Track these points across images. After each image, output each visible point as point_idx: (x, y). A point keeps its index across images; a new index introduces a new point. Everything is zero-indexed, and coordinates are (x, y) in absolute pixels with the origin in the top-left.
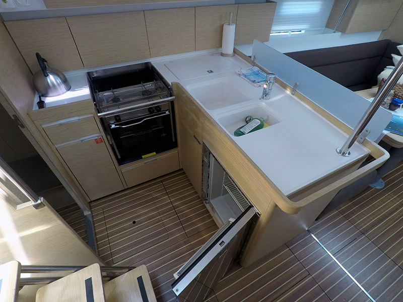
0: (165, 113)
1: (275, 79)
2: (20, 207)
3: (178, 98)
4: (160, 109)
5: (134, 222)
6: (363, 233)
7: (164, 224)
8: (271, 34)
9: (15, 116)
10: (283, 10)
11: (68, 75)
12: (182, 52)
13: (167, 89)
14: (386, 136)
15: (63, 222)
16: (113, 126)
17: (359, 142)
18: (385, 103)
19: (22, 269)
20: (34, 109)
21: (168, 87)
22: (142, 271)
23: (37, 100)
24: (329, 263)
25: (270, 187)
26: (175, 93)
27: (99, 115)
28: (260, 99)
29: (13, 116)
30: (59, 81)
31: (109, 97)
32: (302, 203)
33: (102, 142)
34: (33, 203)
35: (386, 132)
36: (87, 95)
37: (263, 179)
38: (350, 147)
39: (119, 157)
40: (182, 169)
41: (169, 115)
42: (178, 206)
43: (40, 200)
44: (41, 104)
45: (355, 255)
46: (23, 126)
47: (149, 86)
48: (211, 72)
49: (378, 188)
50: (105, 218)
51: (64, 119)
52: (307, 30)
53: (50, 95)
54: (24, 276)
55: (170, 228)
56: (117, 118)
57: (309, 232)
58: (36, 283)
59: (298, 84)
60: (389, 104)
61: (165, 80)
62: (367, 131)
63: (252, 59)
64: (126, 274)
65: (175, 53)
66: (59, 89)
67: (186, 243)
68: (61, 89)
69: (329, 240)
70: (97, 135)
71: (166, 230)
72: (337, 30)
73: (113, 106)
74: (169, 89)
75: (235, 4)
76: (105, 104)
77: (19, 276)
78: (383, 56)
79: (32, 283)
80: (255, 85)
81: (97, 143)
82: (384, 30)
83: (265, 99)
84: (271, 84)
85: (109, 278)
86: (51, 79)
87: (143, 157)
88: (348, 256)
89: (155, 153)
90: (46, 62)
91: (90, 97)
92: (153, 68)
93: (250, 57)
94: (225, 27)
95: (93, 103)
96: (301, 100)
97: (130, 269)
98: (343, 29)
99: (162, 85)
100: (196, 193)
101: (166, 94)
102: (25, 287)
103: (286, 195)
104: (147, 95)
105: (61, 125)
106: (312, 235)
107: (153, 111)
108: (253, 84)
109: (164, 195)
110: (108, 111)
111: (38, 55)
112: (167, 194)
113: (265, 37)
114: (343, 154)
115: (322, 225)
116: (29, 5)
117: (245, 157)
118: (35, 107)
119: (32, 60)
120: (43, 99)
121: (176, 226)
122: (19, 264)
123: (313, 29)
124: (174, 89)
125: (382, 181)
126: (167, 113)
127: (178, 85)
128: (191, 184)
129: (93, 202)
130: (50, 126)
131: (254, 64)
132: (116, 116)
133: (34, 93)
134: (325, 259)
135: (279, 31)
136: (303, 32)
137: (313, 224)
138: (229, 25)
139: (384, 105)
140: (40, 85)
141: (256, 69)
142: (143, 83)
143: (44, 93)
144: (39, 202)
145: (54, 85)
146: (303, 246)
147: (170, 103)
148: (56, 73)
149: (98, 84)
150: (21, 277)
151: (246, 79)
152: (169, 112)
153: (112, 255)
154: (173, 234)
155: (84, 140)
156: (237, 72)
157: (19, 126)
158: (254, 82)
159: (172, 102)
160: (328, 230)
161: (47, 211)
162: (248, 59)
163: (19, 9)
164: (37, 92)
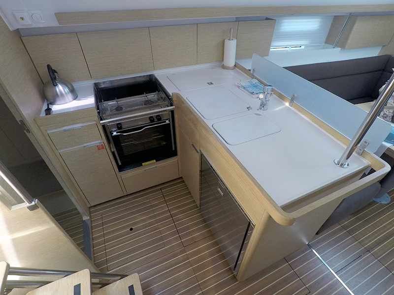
0: (165, 122)
1: (273, 90)
2: (15, 208)
3: (177, 107)
4: (161, 118)
5: (131, 229)
6: (368, 250)
7: (160, 233)
8: (271, 50)
9: (22, 121)
10: (282, 27)
11: (75, 85)
12: (185, 65)
13: (168, 99)
14: (389, 149)
15: (56, 225)
16: (115, 133)
17: (358, 153)
18: (387, 116)
19: (10, 271)
20: (41, 116)
21: (168, 98)
22: (134, 280)
23: (45, 107)
24: (331, 282)
25: (263, 197)
26: (175, 103)
27: (101, 122)
28: (258, 110)
29: (20, 121)
30: (67, 90)
31: (112, 106)
32: (297, 214)
33: (103, 148)
34: (28, 205)
35: (388, 145)
36: (92, 104)
37: (256, 188)
38: (348, 158)
39: (120, 164)
40: (181, 177)
41: (169, 124)
42: (176, 215)
43: (35, 202)
44: (48, 111)
45: (360, 274)
46: (28, 131)
47: (152, 96)
48: (211, 83)
49: (384, 202)
50: (103, 224)
51: (68, 125)
52: (306, 46)
53: (58, 102)
54: (11, 278)
55: (166, 237)
56: (119, 126)
57: (310, 246)
58: (25, 286)
59: (296, 95)
60: (391, 117)
61: (167, 92)
62: (366, 142)
63: (251, 72)
64: (118, 282)
65: (177, 66)
66: (66, 98)
67: (181, 252)
68: (68, 98)
69: (332, 256)
70: (100, 141)
71: (162, 239)
72: (337, 46)
73: (115, 114)
74: (170, 99)
75: (236, 21)
76: (108, 112)
77: (5, 277)
78: (384, 70)
79: (21, 286)
80: (254, 96)
81: (99, 149)
82: (384, 46)
83: (263, 110)
84: (269, 95)
85: (101, 286)
86: (60, 88)
87: (143, 164)
88: (352, 275)
89: (155, 161)
90: (57, 72)
91: (94, 106)
92: (156, 79)
93: (250, 70)
94: (227, 42)
95: (96, 112)
96: (299, 111)
97: (123, 276)
98: (342, 45)
99: (164, 95)
100: (194, 202)
101: (167, 104)
102: (14, 290)
103: (279, 205)
104: (149, 104)
105: (65, 131)
106: (314, 251)
107: (154, 120)
108: (252, 95)
109: (162, 203)
110: (111, 118)
111: (49, 66)
112: (166, 202)
113: (265, 52)
114: (342, 165)
115: (324, 239)
116: (44, 22)
117: (239, 165)
118: (43, 114)
119: (44, 71)
120: (50, 106)
121: (172, 234)
122: (8, 265)
123: (312, 45)
124: (174, 99)
125: (388, 196)
126: (167, 122)
127: (178, 96)
128: (190, 193)
129: (93, 208)
130: (55, 132)
131: (253, 77)
132: (118, 124)
133: (43, 101)
134: (327, 276)
135: (278, 47)
136: (303, 47)
137: (314, 238)
138: (229, 40)
139: (386, 118)
140: (49, 94)
141: (254, 81)
142: (146, 93)
143: (52, 101)
144: (33, 203)
145: (62, 94)
146: (303, 262)
147: (170, 112)
148: (65, 83)
149: (103, 94)
150: (7, 280)
151: (245, 90)
152: (169, 121)
153: (107, 261)
154: (169, 242)
155: (86, 146)
156: (236, 84)
157: (25, 131)
158: (252, 93)
159: (172, 112)
160: (331, 245)
161: (41, 213)
162: (247, 72)
163: (35, 25)
164: (46, 100)
